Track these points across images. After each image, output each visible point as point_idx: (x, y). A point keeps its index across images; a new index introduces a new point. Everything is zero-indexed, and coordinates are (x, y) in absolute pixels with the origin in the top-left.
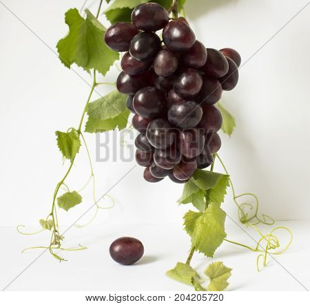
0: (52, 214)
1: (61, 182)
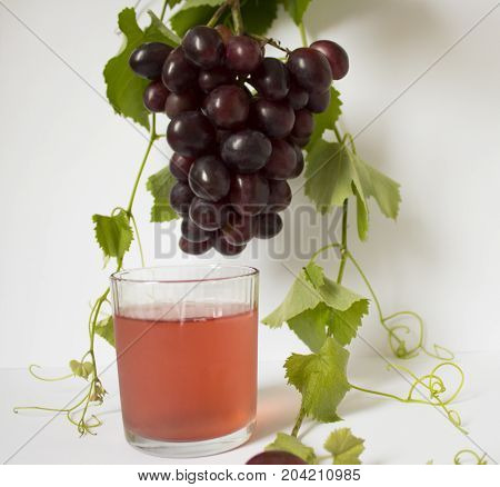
0: (92, 352)
1: (103, 298)
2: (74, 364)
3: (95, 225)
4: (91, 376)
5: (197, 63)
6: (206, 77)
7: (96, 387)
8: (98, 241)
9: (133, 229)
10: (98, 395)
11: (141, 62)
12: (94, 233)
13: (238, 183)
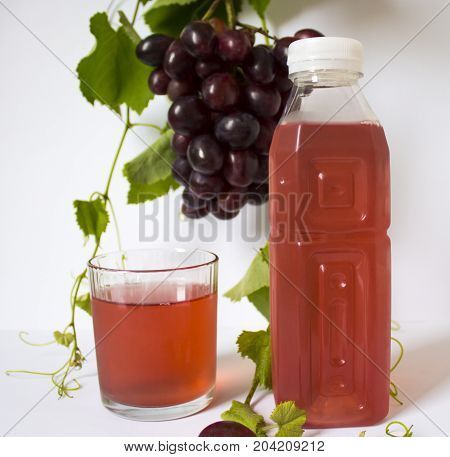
0: (72, 324)
1: (83, 276)
2: (58, 335)
3: (76, 210)
4: (72, 345)
5: (193, 54)
6: (202, 65)
7: (77, 355)
8: (79, 224)
9: (110, 213)
10: (78, 361)
11: (147, 52)
12: (75, 217)
13: (230, 159)
